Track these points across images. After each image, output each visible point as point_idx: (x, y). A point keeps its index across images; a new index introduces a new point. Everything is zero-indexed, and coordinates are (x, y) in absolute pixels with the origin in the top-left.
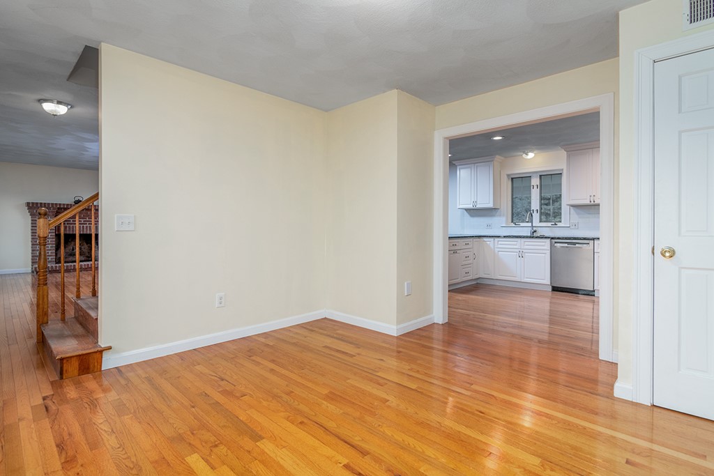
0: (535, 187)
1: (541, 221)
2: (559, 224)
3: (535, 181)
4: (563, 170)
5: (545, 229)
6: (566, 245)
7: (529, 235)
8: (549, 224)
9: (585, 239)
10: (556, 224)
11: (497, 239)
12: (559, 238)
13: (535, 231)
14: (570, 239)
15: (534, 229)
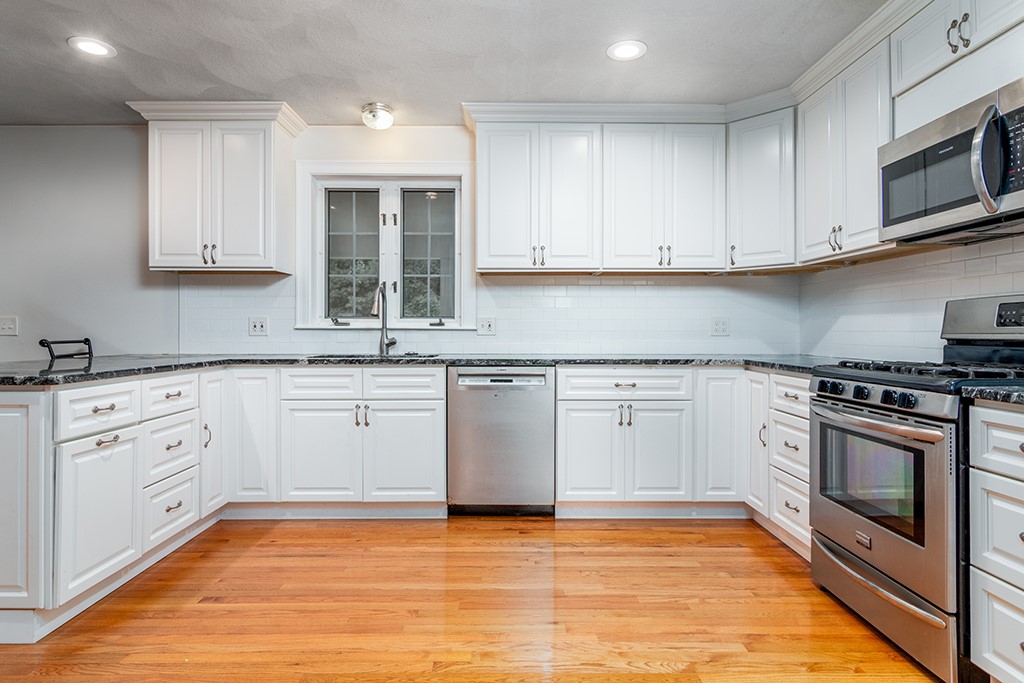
0: (390, 220)
1: (403, 316)
2: (449, 323)
3: (390, 204)
4: (459, 179)
5: (415, 335)
6: (487, 382)
7: (376, 352)
8: (424, 323)
9: (535, 363)
10: (441, 324)
11: (286, 370)
12: (469, 363)
13: (392, 343)
14: (497, 363)
15: (391, 335)
